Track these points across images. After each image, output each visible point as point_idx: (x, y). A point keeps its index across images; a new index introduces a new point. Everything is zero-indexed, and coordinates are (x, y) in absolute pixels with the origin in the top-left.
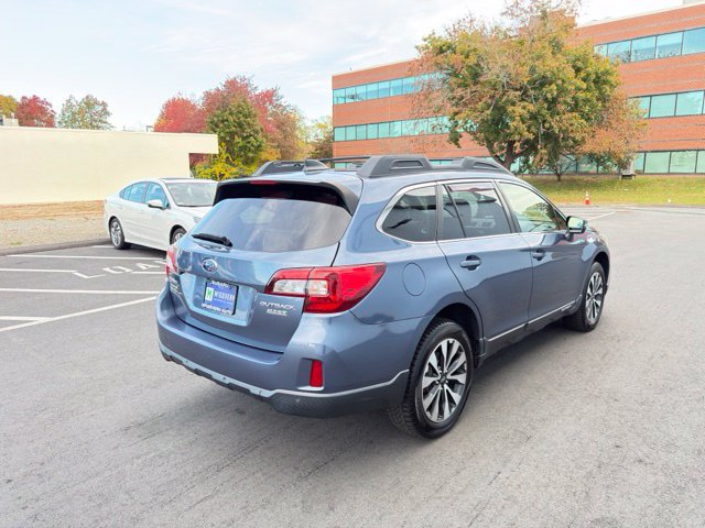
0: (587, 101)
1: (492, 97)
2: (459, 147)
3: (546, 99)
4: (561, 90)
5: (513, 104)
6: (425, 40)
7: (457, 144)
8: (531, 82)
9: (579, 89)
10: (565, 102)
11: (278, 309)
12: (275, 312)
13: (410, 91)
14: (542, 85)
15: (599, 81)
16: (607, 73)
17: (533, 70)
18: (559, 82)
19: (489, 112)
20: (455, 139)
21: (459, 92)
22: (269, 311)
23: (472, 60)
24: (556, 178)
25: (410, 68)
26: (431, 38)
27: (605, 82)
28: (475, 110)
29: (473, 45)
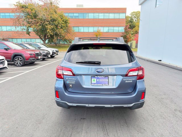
0: (64, 26)
1: (41, 23)
2: (30, 35)
3: (55, 25)
4: (58, 23)
5: (47, 25)
6: (17, 3)
7: (29, 35)
8: (51, 20)
9: (62, 23)
10: (59, 26)
11: (130, 80)
12: (128, 81)
13: (12, 17)
14: (53, 21)
15: (66, 22)
16: (67, 20)
17: (51, 17)
18: (58, 21)
19: (41, 27)
20: (28, 33)
21: (31, 20)
22: (126, 82)
23: (34, 12)
24: (55, 45)
25: (12, 11)
26: (19, 2)
27: (67, 22)
28: (36, 26)
29: (33, 7)
